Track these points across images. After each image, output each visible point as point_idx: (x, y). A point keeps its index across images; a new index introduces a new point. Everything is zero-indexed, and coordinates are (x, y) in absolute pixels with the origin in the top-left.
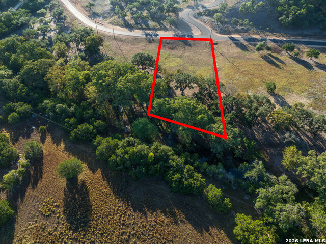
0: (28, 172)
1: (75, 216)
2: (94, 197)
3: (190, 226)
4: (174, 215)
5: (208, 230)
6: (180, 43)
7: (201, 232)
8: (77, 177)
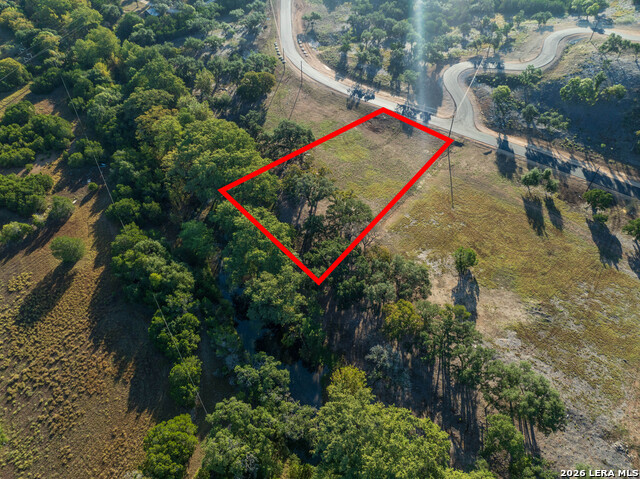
0: (36, 233)
1: (32, 306)
2: (69, 296)
3: (126, 392)
4: (122, 368)
5: (140, 411)
6: (397, 124)
7: (130, 408)
8: (74, 263)
